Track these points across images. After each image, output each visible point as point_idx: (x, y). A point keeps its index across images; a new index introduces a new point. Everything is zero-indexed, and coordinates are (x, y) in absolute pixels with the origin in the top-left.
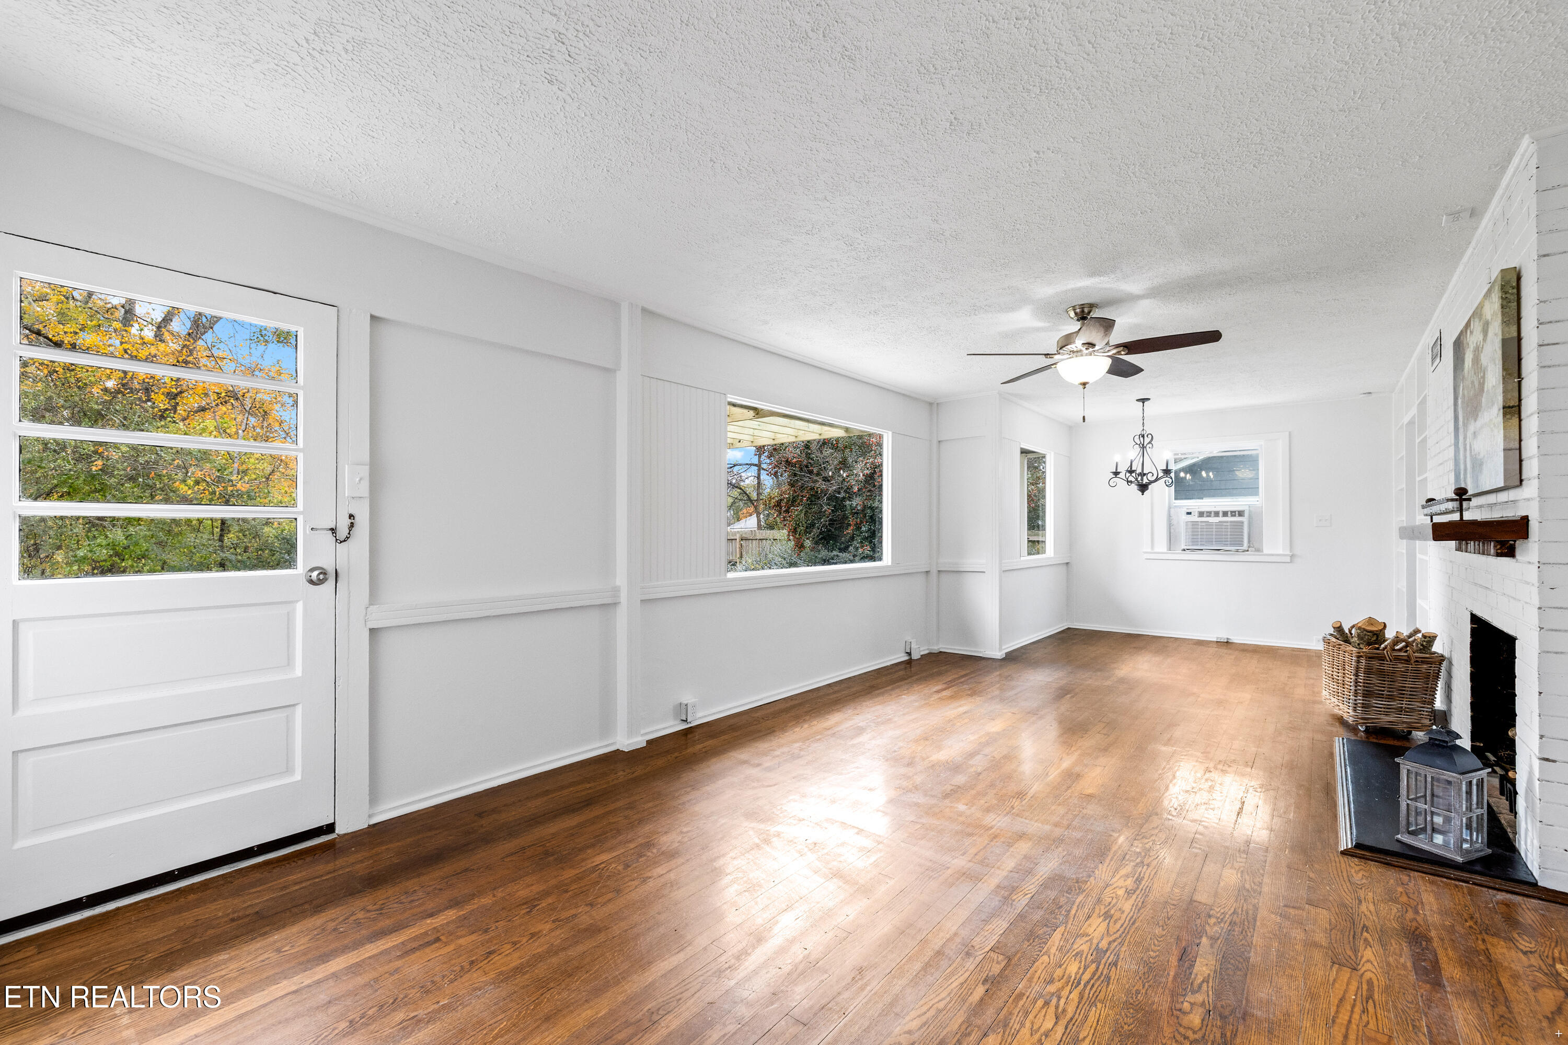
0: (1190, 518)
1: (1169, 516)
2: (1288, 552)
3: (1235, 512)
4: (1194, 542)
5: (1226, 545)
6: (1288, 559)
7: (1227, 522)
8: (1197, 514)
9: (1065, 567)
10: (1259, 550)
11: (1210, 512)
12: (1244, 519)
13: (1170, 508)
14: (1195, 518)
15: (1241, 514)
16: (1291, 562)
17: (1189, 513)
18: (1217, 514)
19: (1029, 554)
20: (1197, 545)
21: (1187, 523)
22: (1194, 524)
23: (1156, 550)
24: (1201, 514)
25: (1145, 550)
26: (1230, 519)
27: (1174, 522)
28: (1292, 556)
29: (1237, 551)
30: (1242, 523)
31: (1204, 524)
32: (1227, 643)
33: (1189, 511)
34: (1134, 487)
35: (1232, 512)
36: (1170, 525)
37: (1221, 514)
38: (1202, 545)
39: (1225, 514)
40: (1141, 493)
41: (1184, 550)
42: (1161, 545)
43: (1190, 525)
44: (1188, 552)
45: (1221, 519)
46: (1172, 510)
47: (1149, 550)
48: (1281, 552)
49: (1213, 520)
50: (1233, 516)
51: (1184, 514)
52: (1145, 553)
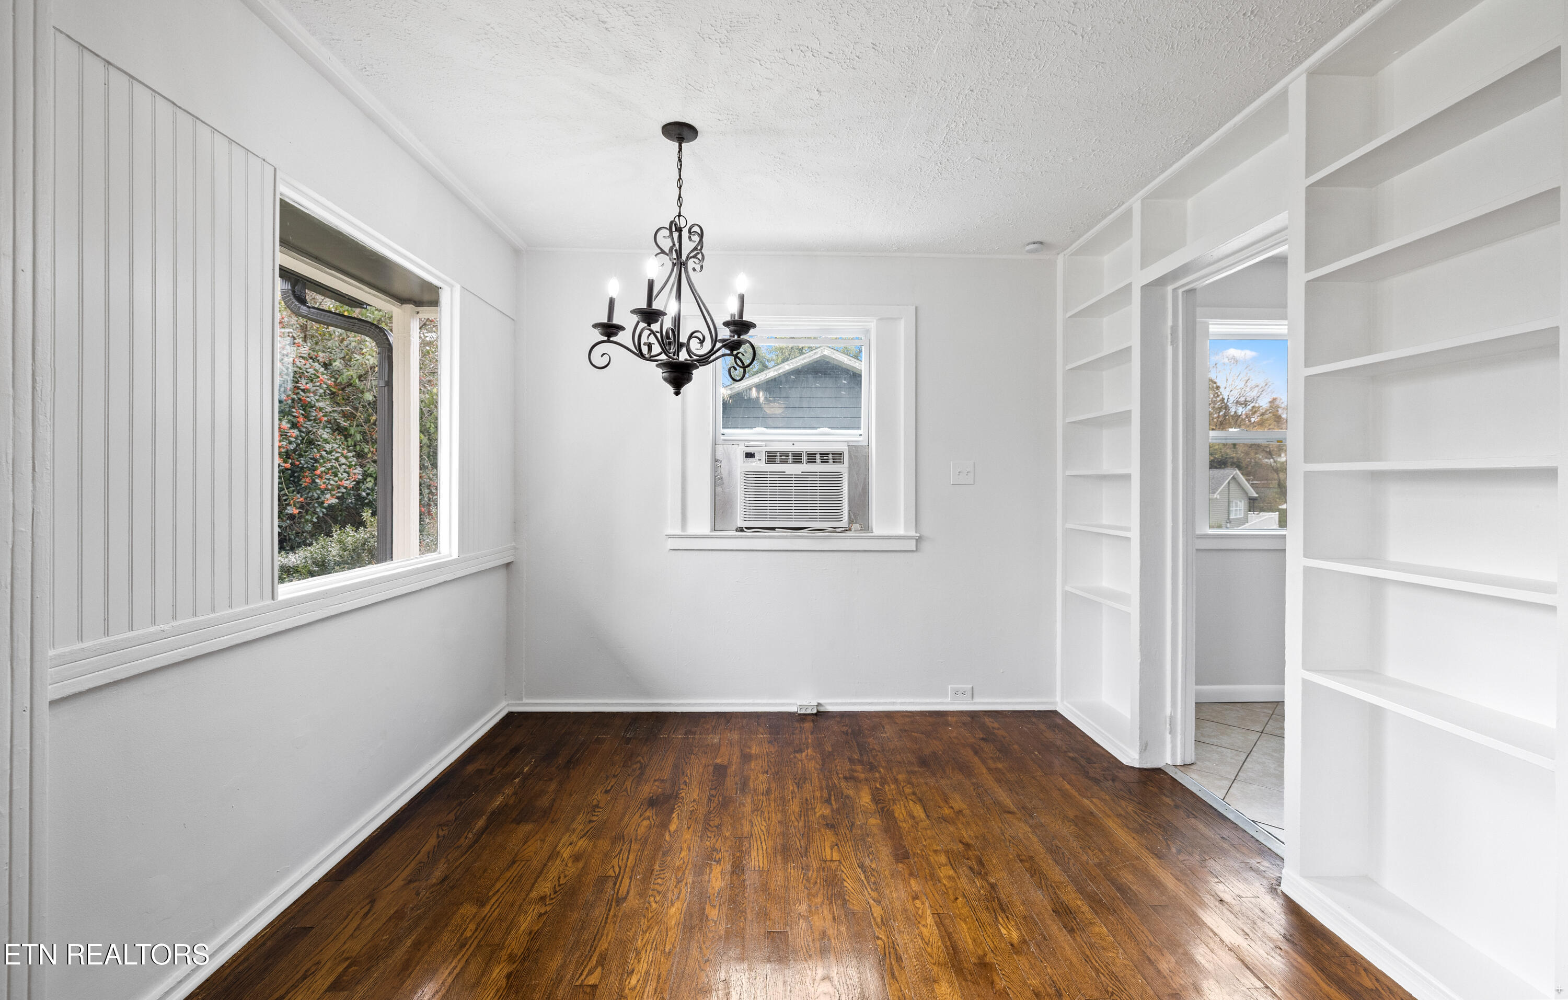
0: (751, 463)
1: (716, 461)
2: (912, 532)
3: (827, 454)
4: (759, 512)
6: (912, 545)
7: (813, 474)
8: (764, 458)
9: (501, 575)
10: (866, 528)
11: (786, 454)
12: (843, 469)
13: (715, 444)
14: (758, 464)
15: (837, 457)
16: (917, 550)
17: (750, 455)
18: (797, 458)
19: (422, 552)
20: (765, 517)
21: (747, 474)
22: (759, 474)
23: (691, 531)
24: (771, 457)
25: (670, 531)
26: (818, 467)
27: (724, 472)
28: (919, 540)
29: (831, 529)
30: (838, 475)
31: (776, 478)
32: (818, 715)
33: (749, 450)
34: (655, 374)
35: (822, 454)
36: (716, 480)
37: (804, 458)
38: (773, 519)
39: (811, 457)
40: (670, 389)
41: (741, 530)
42: (700, 523)
43: (752, 478)
44: (748, 533)
45: (804, 467)
46: (720, 449)
47: (678, 532)
48: (901, 532)
49: (792, 469)
50: (825, 462)
51: (740, 456)
52: (670, 536)
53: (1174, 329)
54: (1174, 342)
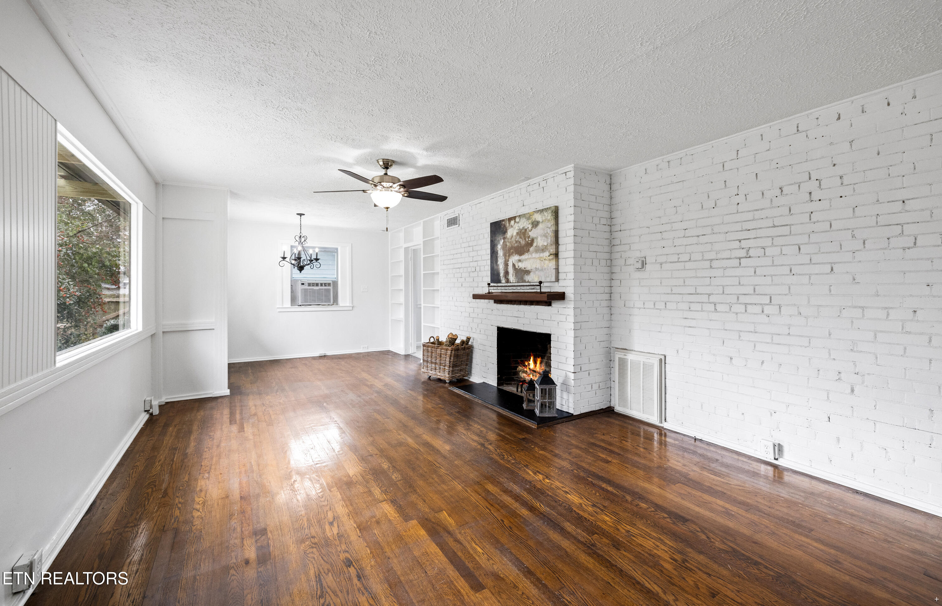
0: (303, 287)
1: (292, 285)
2: (351, 305)
4: (306, 300)
5: (322, 302)
6: (351, 308)
7: (322, 289)
8: (307, 284)
10: (337, 304)
12: (331, 287)
13: (292, 280)
14: (305, 287)
15: (329, 284)
16: (352, 310)
17: (303, 284)
18: (317, 285)
20: (307, 302)
21: (302, 289)
22: (305, 290)
23: (284, 306)
24: (309, 285)
25: (278, 306)
26: (324, 287)
27: (295, 289)
28: (353, 307)
29: (329, 305)
30: (329, 290)
31: (311, 290)
32: (325, 356)
33: (303, 283)
35: (325, 284)
36: (292, 292)
37: (319, 285)
38: (310, 302)
39: (321, 285)
41: (300, 306)
42: (287, 304)
43: (303, 291)
44: (303, 306)
45: (319, 287)
46: (294, 282)
47: (281, 306)
48: (348, 305)
49: (316, 288)
50: (326, 286)
51: (300, 284)
52: (278, 308)
53: (411, 257)
54: (411, 260)
